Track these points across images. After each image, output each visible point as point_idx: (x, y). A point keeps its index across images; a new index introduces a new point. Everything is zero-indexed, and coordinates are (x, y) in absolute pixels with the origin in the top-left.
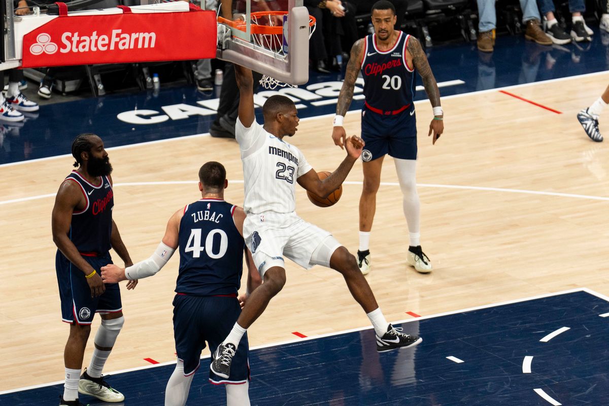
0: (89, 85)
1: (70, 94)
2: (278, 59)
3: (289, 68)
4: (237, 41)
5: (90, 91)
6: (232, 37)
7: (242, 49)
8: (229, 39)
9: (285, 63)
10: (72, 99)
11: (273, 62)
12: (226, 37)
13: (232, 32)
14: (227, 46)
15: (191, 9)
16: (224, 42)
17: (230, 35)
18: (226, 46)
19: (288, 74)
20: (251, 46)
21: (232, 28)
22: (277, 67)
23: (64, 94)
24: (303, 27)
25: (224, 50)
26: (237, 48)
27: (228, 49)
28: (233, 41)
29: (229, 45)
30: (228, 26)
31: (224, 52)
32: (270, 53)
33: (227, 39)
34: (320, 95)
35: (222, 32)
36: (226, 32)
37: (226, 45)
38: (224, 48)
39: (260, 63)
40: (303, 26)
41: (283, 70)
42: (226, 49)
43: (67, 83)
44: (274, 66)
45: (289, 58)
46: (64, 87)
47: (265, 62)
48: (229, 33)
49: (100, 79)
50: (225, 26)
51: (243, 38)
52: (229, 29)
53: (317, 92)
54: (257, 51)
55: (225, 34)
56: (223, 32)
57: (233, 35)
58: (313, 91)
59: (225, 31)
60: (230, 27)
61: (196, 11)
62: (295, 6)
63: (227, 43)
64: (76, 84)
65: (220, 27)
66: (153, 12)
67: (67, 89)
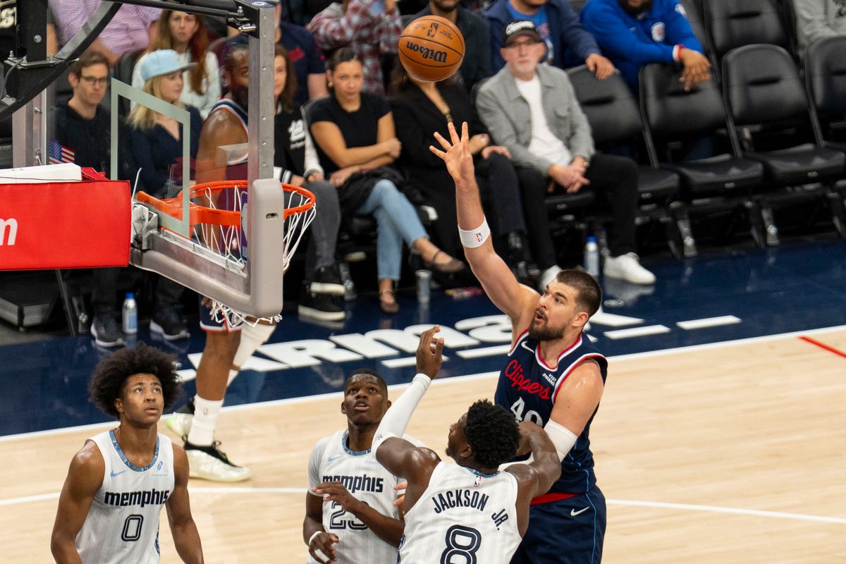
0: (64, 314)
1: (32, 329)
2: (231, 270)
3: (248, 287)
4: (167, 235)
5: (66, 324)
6: (159, 227)
7: (175, 251)
8: (155, 232)
9: (243, 278)
10: (36, 338)
11: (224, 276)
12: (149, 228)
13: (159, 219)
14: (151, 244)
15: (84, 178)
16: (145, 236)
17: (156, 224)
18: (148, 245)
19: (246, 298)
20: (189, 246)
21: (160, 212)
22: (231, 286)
23: (21, 329)
24: (273, 215)
25: (145, 251)
26: (167, 249)
27: (153, 249)
28: (161, 236)
29: (154, 244)
30: (153, 208)
31: (145, 255)
32: (219, 259)
33: (151, 232)
34: (478, 340)
35: (142, 220)
36: (149, 219)
37: (149, 242)
38: (144, 247)
39: (203, 278)
40: (273, 212)
41: (239, 290)
42: (148, 250)
43: (27, 310)
44: (226, 284)
45: (248, 268)
46: (21, 315)
47: (211, 275)
48: (154, 222)
49: (83, 304)
50: (147, 209)
51: (178, 231)
52: (155, 215)
53: (472, 333)
54: (198, 254)
55: (147, 223)
56: (144, 220)
57: (163, 225)
58: (466, 332)
59: (147, 217)
60: (157, 211)
61: (94, 181)
62: (258, 178)
63: (151, 239)
64: (43, 311)
65: (138, 210)
66: (13, 182)
67: (28, 321)
